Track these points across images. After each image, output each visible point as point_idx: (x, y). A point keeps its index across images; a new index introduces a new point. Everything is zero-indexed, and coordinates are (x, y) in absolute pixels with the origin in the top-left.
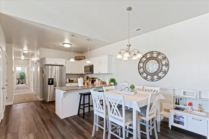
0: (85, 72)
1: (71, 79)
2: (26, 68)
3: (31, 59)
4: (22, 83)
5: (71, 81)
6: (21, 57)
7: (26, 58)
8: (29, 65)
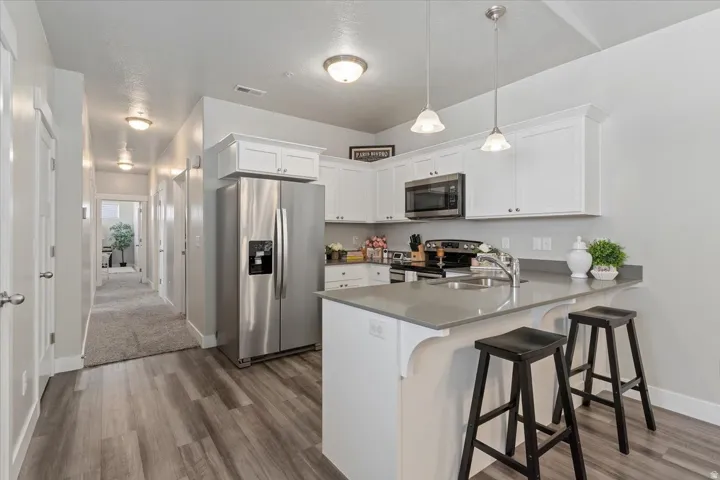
0: (407, 211)
1: (337, 247)
2: (136, 206)
3: (156, 170)
4: (123, 265)
5: (336, 256)
6: (118, 159)
7: (138, 166)
8: (148, 194)
